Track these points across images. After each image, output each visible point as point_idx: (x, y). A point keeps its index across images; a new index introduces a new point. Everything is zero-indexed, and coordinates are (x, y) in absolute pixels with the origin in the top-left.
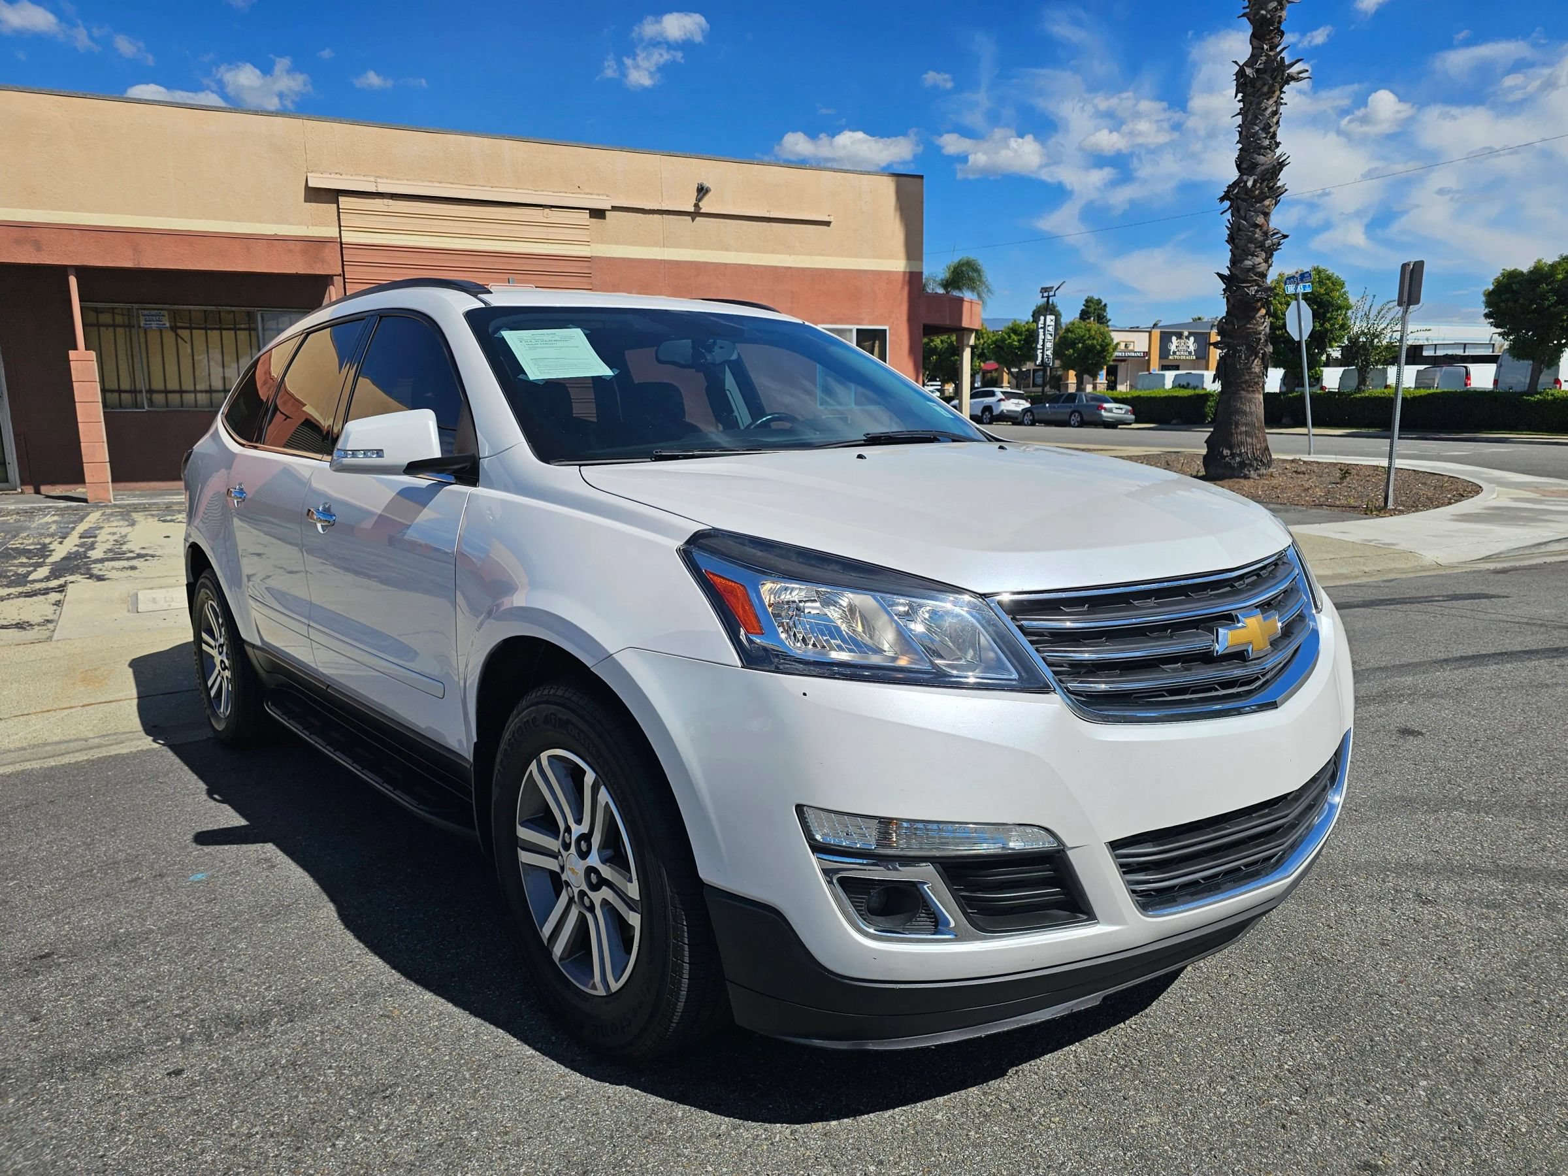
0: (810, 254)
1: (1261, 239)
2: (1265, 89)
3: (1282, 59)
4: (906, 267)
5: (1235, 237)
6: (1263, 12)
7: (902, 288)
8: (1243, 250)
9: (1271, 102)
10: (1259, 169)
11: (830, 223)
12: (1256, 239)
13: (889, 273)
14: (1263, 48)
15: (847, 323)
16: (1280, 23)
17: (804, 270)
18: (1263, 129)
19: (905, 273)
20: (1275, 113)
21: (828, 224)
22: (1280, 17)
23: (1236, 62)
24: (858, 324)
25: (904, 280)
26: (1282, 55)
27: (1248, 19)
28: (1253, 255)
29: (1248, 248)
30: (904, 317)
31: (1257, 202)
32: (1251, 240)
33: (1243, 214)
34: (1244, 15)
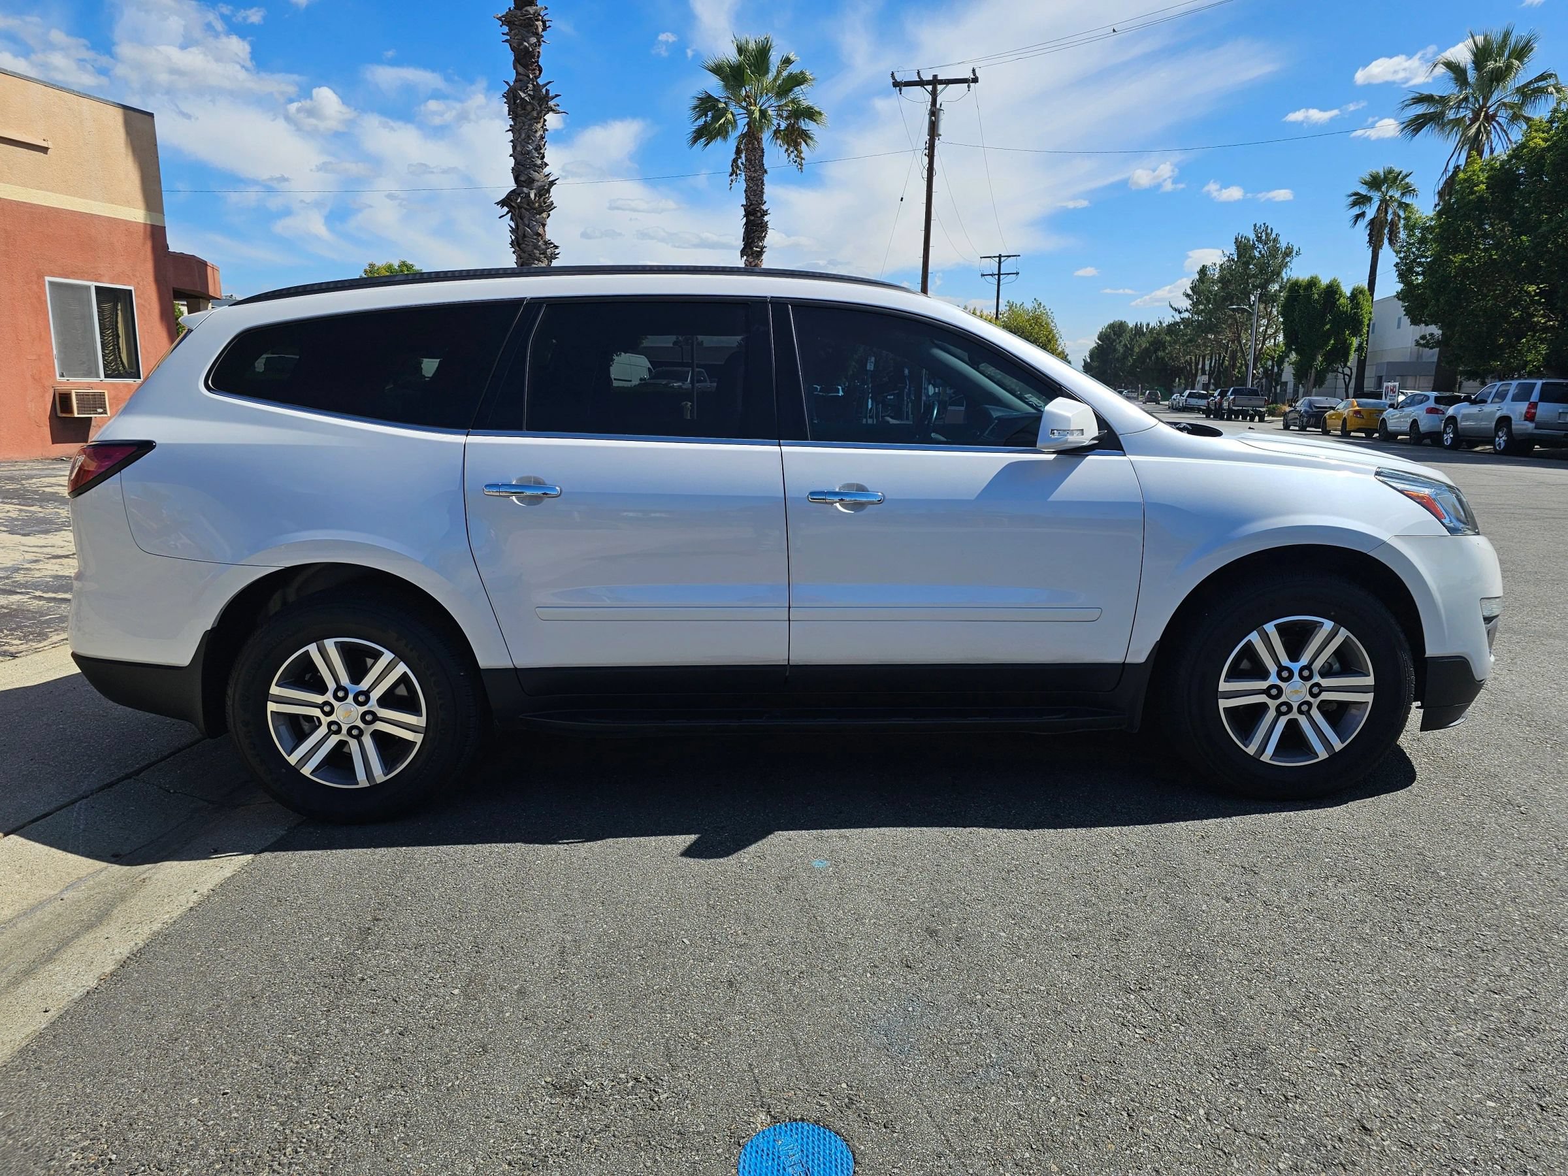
0: (24, 185)
1: (544, 247)
2: (535, 114)
3: (547, 91)
4: (146, 219)
5: (521, 242)
6: (526, 44)
7: (144, 244)
8: (530, 255)
9: (539, 126)
10: (536, 184)
11: (47, 149)
12: (540, 246)
13: (126, 222)
14: (529, 77)
15: (82, 278)
16: (538, 57)
17: (19, 204)
18: (536, 149)
19: (145, 224)
20: (542, 138)
21: (44, 150)
22: (539, 52)
23: (507, 83)
24: (96, 281)
25: (145, 232)
26: (548, 87)
27: (510, 45)
28: (539, 261)
29: (534, 253)
30: (150, 278)
31: (537, 214)
32: (536, 247)
33: (527, 223)
34: (506, 41)
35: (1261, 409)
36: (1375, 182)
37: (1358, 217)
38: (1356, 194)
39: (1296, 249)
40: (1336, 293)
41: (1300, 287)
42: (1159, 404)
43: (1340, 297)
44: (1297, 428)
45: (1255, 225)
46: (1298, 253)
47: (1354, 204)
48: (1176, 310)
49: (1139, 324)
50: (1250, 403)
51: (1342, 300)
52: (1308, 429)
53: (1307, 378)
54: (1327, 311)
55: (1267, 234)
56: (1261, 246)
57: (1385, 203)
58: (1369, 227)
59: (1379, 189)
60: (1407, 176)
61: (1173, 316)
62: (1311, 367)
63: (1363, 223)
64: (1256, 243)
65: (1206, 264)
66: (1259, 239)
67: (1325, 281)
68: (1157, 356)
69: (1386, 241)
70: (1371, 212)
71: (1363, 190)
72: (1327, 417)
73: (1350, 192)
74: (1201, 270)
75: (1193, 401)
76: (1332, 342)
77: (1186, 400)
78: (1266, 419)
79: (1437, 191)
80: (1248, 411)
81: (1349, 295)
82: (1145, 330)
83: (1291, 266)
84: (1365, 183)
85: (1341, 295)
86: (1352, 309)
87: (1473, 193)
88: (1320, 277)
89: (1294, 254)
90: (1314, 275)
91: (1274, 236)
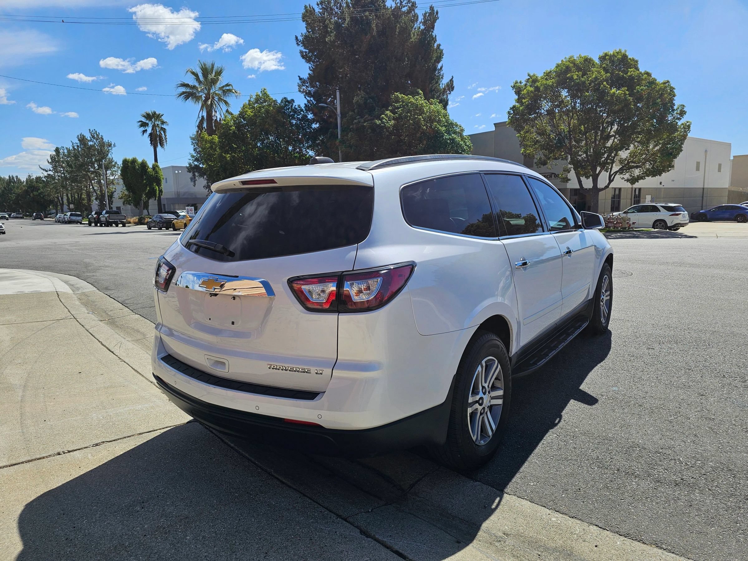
35: (123, 221)
36: (148, 116)
37: (144, 131)
38: (141, 121)
39: (113, 143)
40: (146, 166)
41: (128, 162)
42: (43, 220)
43: (148, 168)
44: (157, 229)
45: (90, 130)
46: (114, 146)
47: (141, 126)
48: (44, 170)
49: (11, 176)
50: (117, 217)
51: (149, 170)
52: (163, 229)
53: (139, 205)
54: (144, 174)
55: (97, 135)
56: (95, 141)
57: (154, 126)
58: (149, 137)
59: (151, 120)
60: (162, 115)
61: (42, 173)
62: (141, 200)
63: (147, 135)
64: (92, 139)
65: (58, 147)
66: (93, 137)
67: (140, 160)
68: (33, 194)
69: (159, 144)
70: (149, 130)
71: (144, 120)
72: (175, 223)
73: (138, 121)
74: (56, 150)
75: (74, 218)
76: (148, 188)
77: (70, 218)
78: (126, 225)
79: (196, 125)
80: (117, 222)
81: (152, 167)
82: (16, 180)
83: (112, 151)
84: (144, 116)
85: (148, 167)
86: (155, 174)
87: (231, 130)
88: (137, 158)
89: (113, 146)
90: (134, 157)
91: (100, 136)
